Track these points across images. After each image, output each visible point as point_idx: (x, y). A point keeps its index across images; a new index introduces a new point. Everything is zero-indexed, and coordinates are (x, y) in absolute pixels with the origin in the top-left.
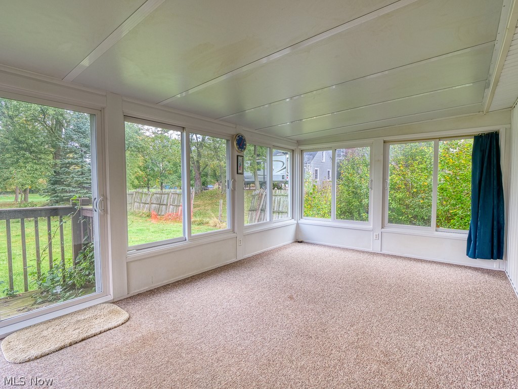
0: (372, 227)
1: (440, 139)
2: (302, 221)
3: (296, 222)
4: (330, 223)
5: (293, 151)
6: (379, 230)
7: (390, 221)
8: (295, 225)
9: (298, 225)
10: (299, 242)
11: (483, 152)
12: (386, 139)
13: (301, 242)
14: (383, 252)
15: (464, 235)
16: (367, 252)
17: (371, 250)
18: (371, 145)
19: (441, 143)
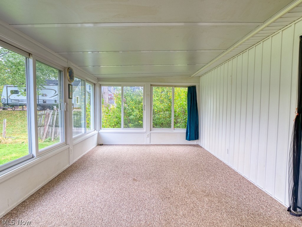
0: (145, 130)
1: (175, 86)
2: (101, 131)
3: (97, 132)
4: (121, 130)
5: (95, 84)
6: (149, 132)
7: (153, 127)
8: (97, 134)
9: (99, 134)
10: (100, 145)
11: (191, 94)
12: (152, 83)
13: (102, 145)
14: (151, 143)
15: (184, 131)
16: (144, 145)
17: (145, 143)
18: (144, 86)
19: (175, 88)
